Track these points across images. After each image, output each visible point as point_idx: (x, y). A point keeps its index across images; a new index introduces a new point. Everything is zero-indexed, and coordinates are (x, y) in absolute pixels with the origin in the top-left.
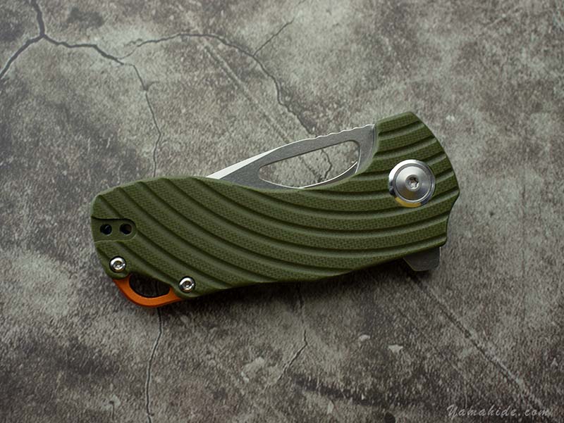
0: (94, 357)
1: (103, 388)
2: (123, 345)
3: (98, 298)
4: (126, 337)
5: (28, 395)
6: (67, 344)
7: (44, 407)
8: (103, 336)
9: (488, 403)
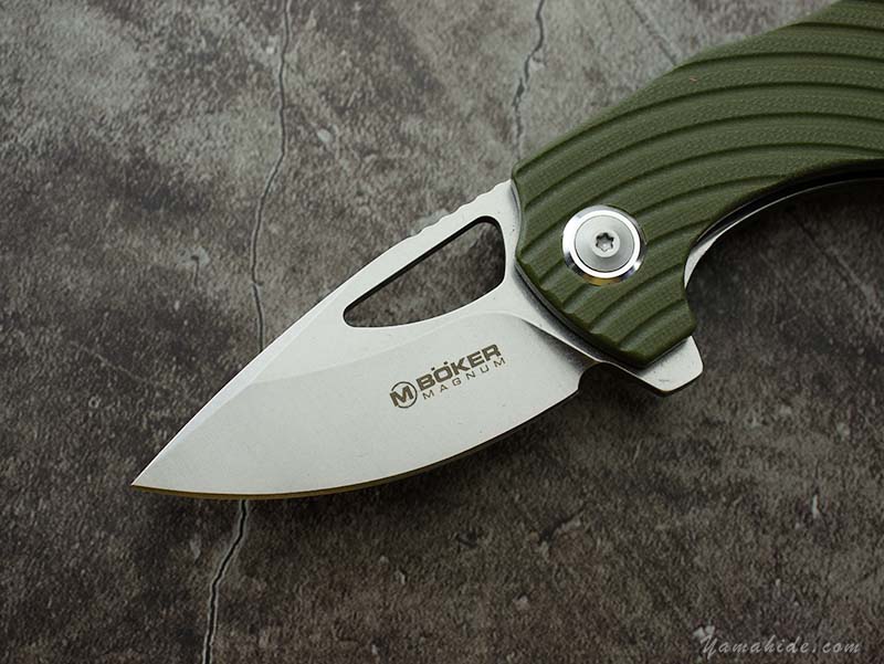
0: (170, 183)
1: (183, 232)
2: (219, 168)
3: (182, 88)
4: (226, 155)
5: (57, 232)
6: (127, 157)
7: (84, 254)
8: (188, 150)
9: (811, 318)
